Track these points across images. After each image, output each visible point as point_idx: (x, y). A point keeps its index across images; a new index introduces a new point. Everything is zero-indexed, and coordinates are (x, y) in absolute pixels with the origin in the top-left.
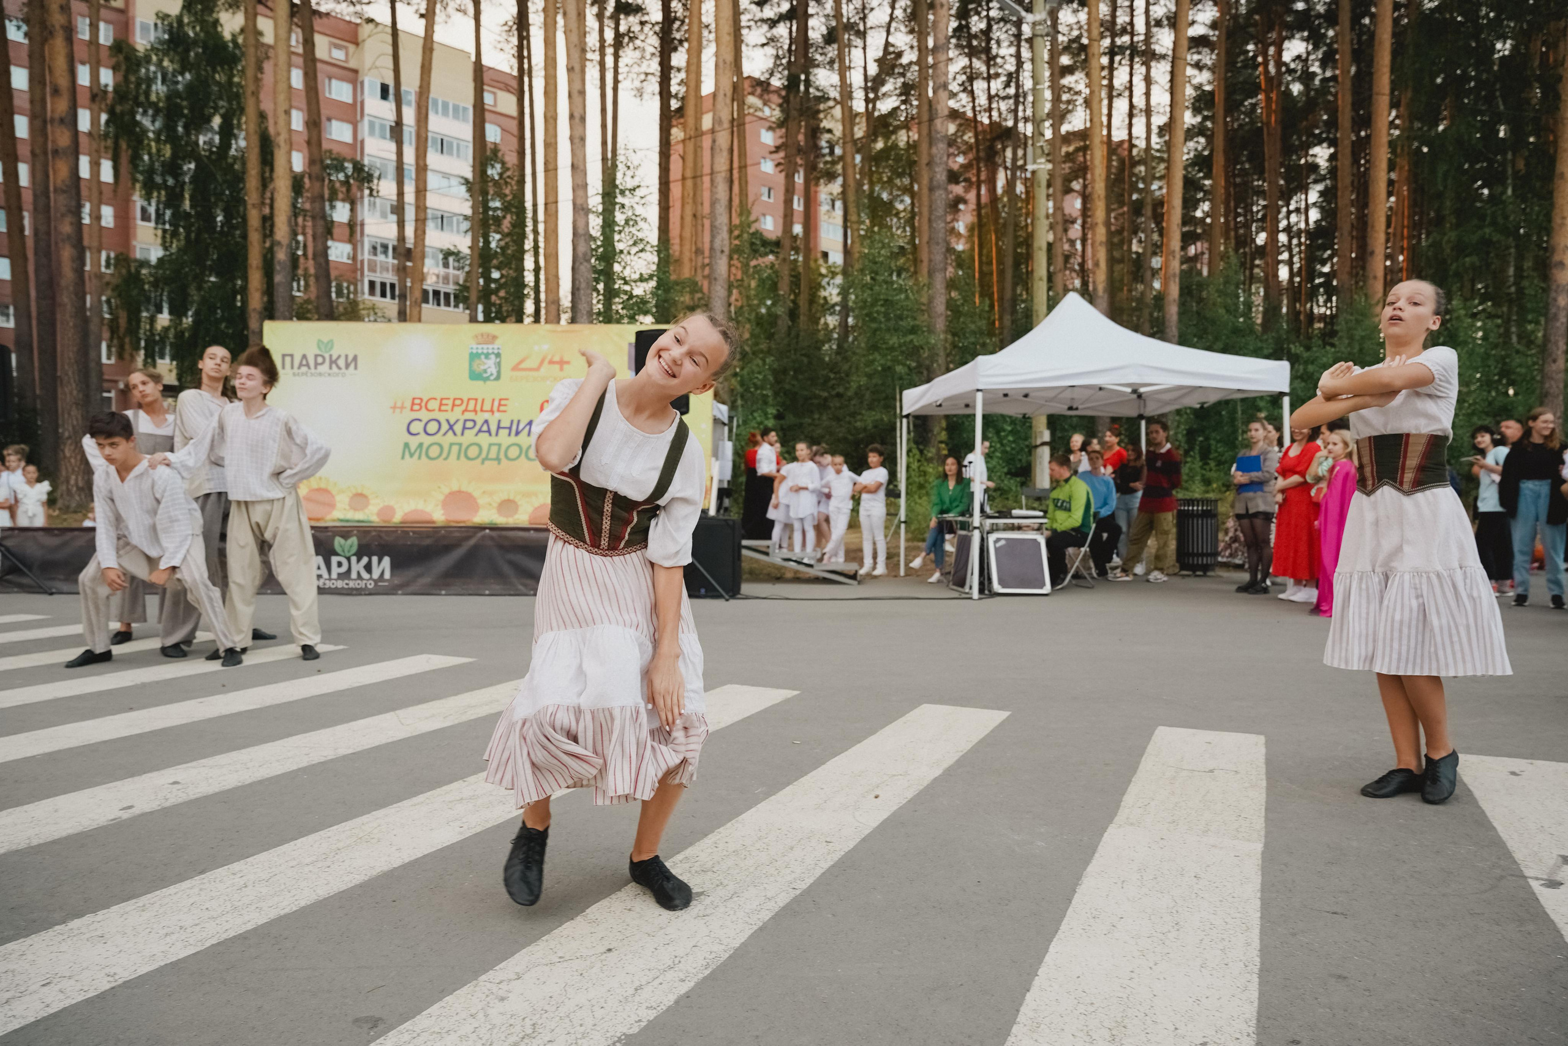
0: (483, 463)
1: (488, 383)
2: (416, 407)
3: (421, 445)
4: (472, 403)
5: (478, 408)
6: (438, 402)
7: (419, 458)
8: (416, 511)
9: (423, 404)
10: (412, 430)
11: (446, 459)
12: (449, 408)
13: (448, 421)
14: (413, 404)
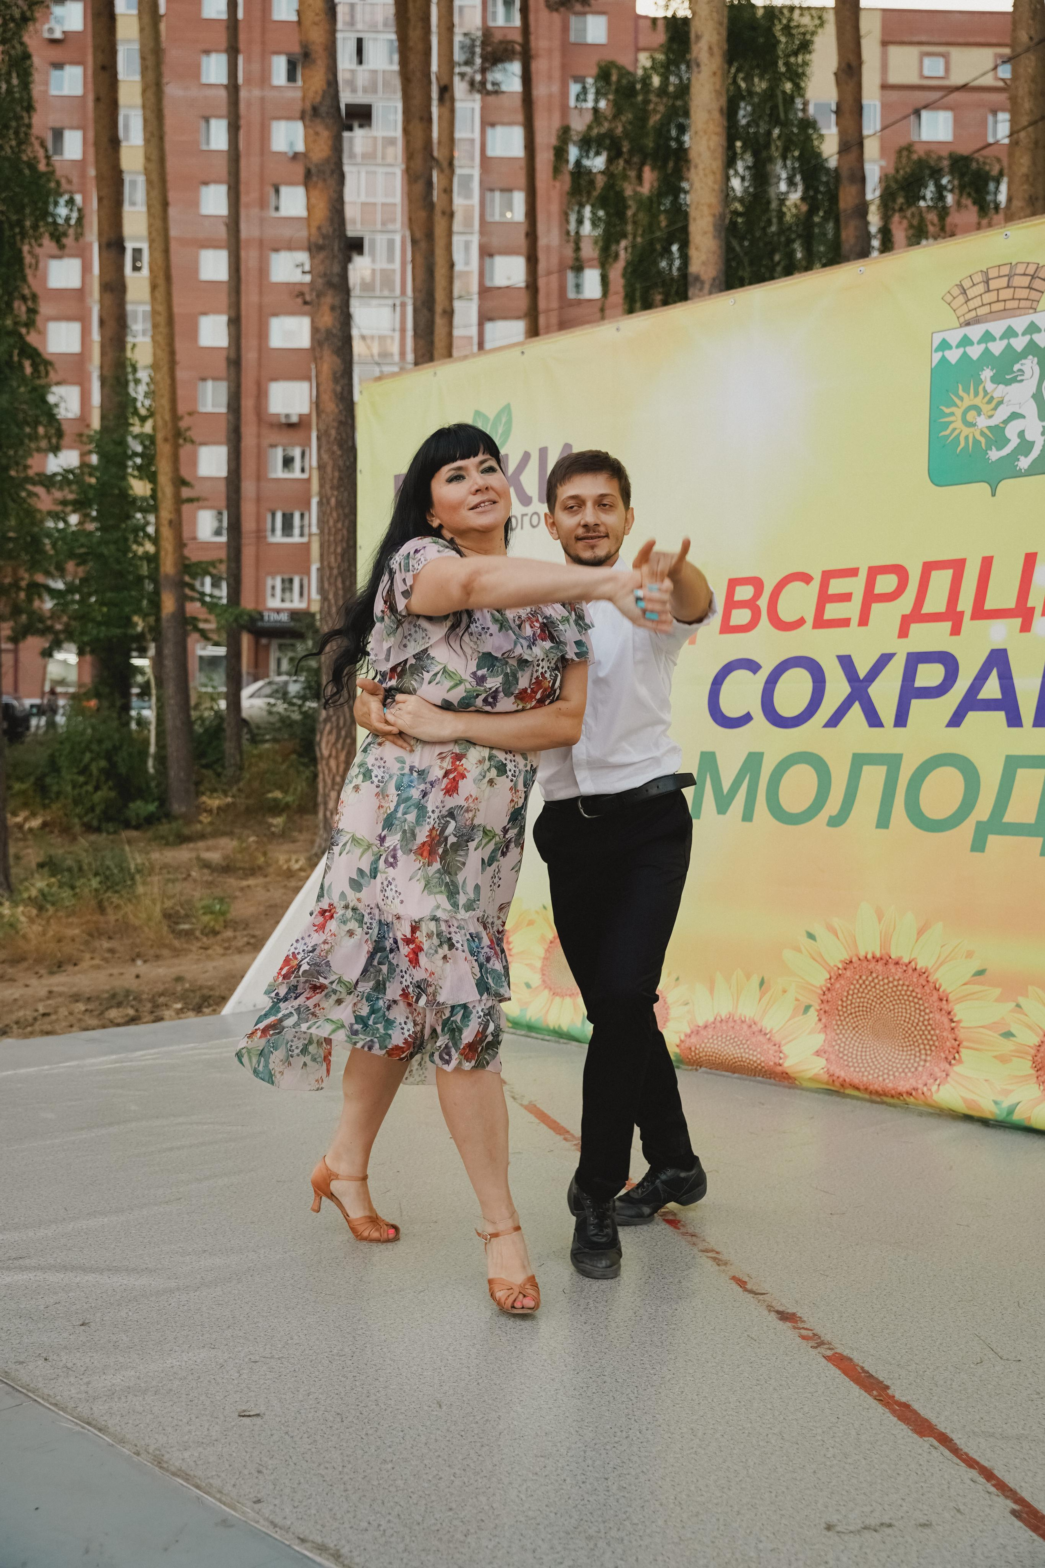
0: (979, 845)
1: (1004, 486)
2: (741, 617)
3: (754, 761)
4: (941, 580)
5: (966, 603)
6: (816, 584)
7: (748, 816)
8: (729, 1021)
9: (763, 603)
10: (730, 707)
11: (836, 821)
12: (852, 610)
13: (846, 662)
14: (731, 604)
